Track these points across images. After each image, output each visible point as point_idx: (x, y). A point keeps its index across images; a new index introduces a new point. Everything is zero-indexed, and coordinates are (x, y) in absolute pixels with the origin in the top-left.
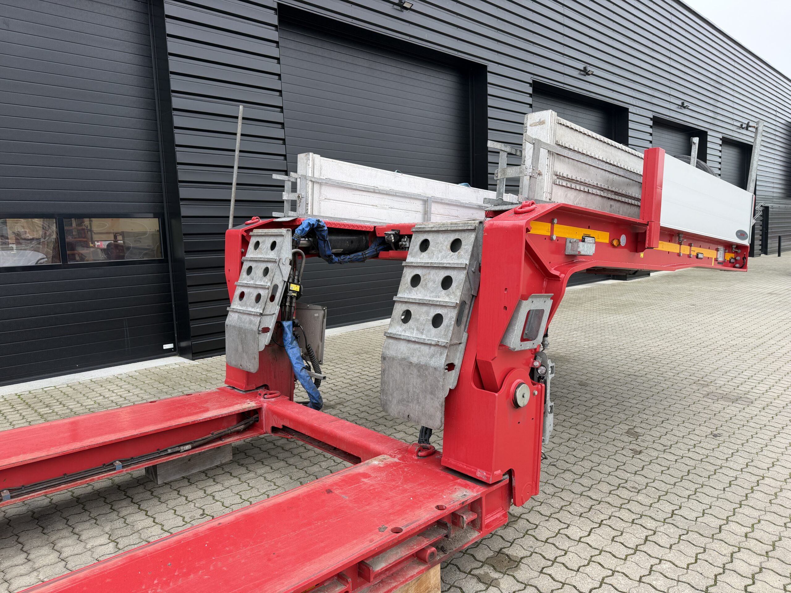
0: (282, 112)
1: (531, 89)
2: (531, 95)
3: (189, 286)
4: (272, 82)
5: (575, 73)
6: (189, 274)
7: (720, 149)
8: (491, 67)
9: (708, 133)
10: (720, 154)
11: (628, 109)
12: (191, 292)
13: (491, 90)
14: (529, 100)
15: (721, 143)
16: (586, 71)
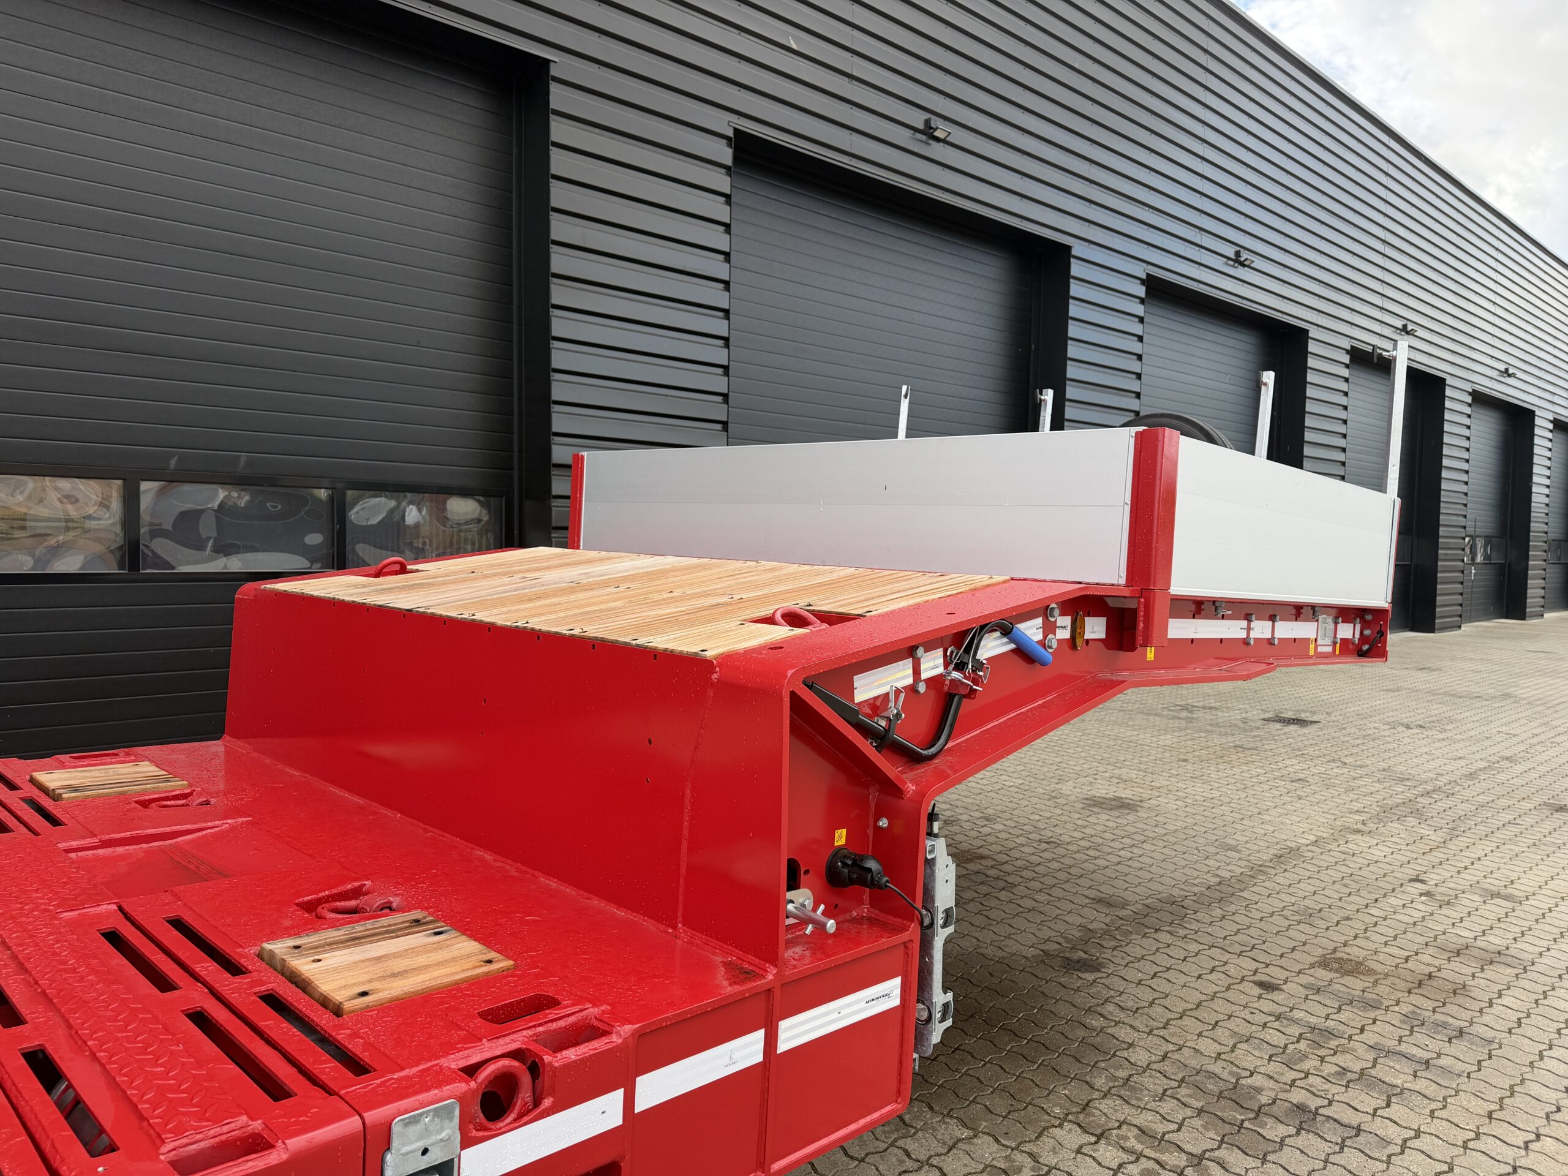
0: (729, 317)
1: (1143, 288)
2: (1142, 301)
4: (714, 266)
5: (1219, 263)
7: (1469, 412)
8: (1078, 249)
9: (1447, 382)
10: (1468, 421)
11: (1307, 331)
13: (1075, 289)
14: (1139, 310)
15: (1470, 402)
16: (1238, 261)
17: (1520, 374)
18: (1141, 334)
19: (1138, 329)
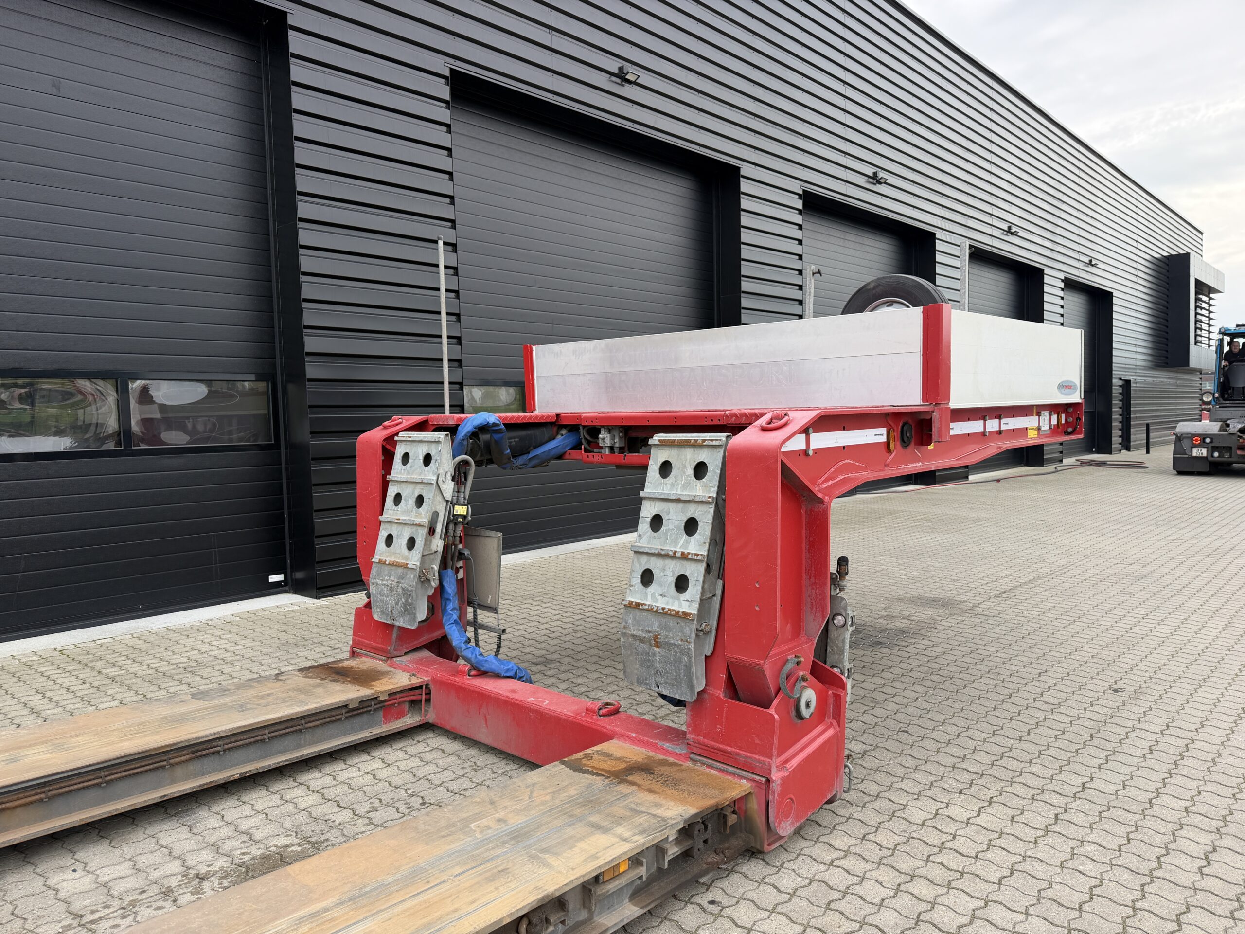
0: (454, 227)
1: (801, 202)
2: (800, 212)
3: (315, 485)
4: (441, 184)
5: (861, 181)
6: (315, 467)
7: (1063, 295)
8: (746, 170)
9: (1045, 272)
10: (1061, 302)
11: (934, 234)
12: (318, 494)
13: (745, 203)
14: (798, 219)
15: (1063, 287)
16: (875, 179)
17: (1100, 265)
18: (801, 238)
19: (798, 234)
